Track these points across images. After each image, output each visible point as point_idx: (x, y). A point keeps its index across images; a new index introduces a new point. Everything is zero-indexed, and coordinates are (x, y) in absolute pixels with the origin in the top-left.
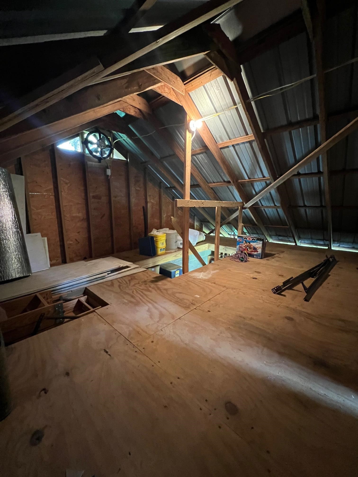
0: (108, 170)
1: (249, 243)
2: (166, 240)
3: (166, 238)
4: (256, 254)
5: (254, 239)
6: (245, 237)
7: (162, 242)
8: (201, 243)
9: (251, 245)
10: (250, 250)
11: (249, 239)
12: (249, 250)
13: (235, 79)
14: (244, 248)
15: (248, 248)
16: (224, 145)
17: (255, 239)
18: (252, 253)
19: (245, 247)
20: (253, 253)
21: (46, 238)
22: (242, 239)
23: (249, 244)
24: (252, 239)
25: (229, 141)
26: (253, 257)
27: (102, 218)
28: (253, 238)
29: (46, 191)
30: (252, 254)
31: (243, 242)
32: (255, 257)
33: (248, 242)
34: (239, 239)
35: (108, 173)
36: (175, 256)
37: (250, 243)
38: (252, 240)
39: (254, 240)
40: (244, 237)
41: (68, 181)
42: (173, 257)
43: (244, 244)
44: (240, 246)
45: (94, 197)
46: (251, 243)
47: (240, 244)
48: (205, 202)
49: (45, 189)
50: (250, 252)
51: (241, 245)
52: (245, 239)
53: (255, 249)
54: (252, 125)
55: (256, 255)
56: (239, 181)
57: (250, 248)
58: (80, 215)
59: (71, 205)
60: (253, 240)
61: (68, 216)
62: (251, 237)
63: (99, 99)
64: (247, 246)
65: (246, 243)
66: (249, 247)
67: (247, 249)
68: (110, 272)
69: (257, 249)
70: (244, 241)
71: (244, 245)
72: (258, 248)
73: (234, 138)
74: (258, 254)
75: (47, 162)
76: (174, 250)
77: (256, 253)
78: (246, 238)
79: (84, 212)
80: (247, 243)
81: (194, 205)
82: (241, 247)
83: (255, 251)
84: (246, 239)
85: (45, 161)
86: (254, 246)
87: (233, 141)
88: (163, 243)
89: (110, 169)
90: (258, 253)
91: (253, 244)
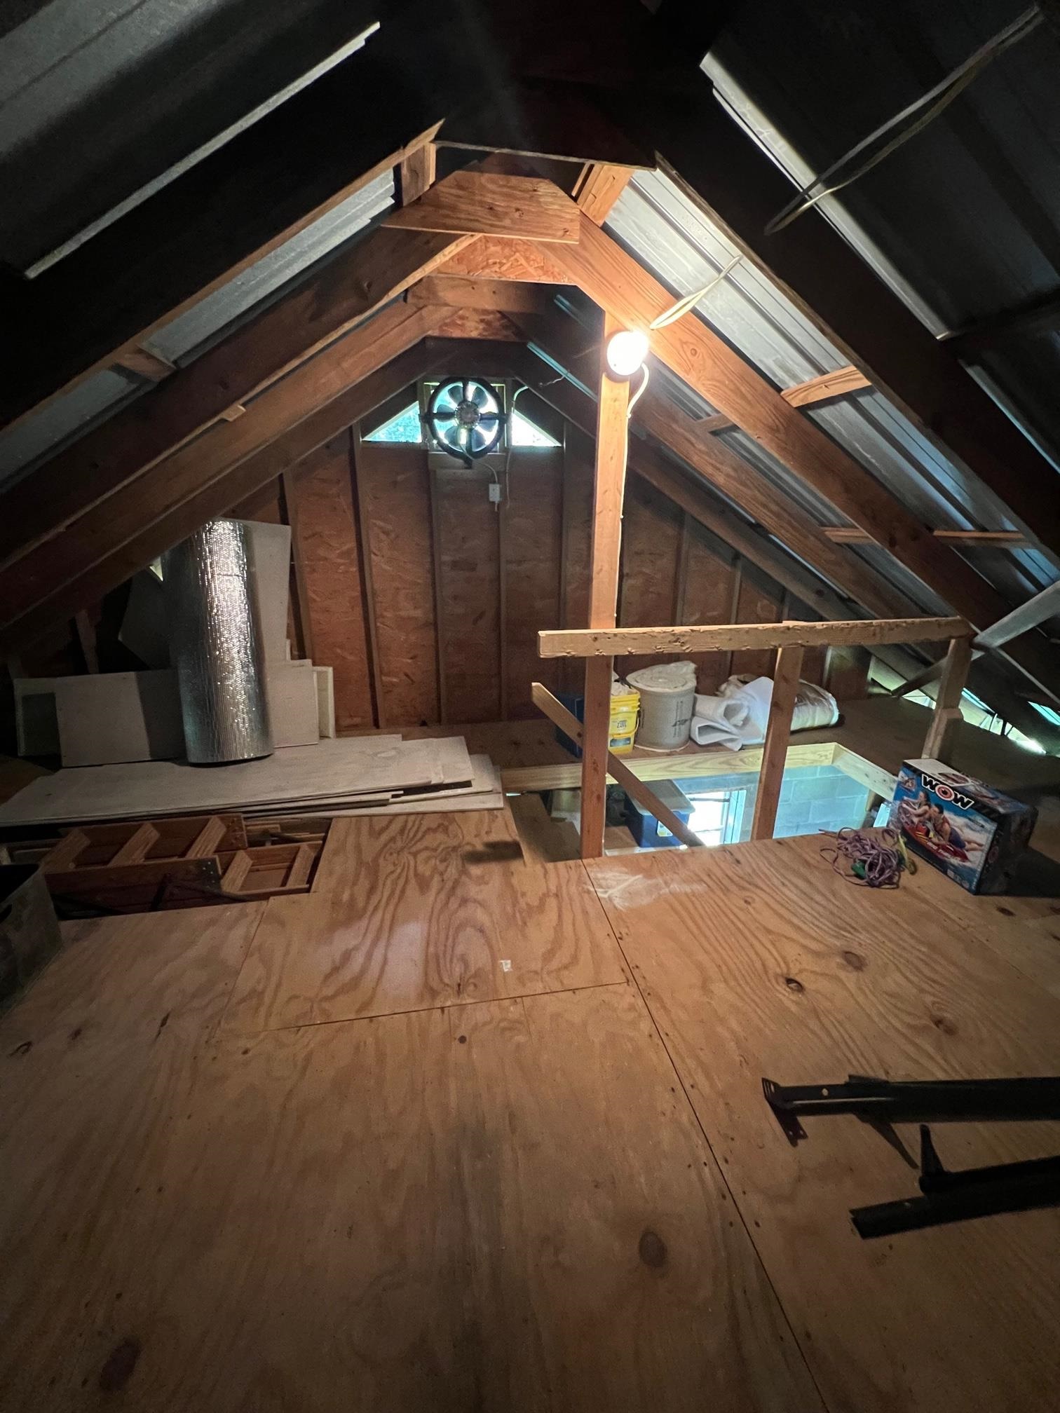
0: (491, 486)
1: (937, 809)
2: (639, 712)
3: (639, 706)
4: (956, 865)
5: (962, 799)
6: (928, 779)
7: (621, 718)
8: (815, 735)
9: (945, 820)
10: (935, 840)
11: (945, 793)
12: (931, 834)
13: (658, 156)
14: (916, 820)
15: (930, 825)
16: (806, 397)
17: (969, 802)
18: (942, 854)
19: (922, 818)
20: (946, 854)
21: (330, 670)
22: (915, 782)
23: (937, 814)
24: (956, 795)
25: (819, 378)
26: (945, 873)
27: (475, 621)
28: (959, 796)
29: (341, 555)
30: (939, 856)
31: (915, 796)
32: (950, 873)
33: (937, 806)
34: (907, 778)
35: (491, 495)
36: (666, 769)
37: (941, 812)
38: (956, 800)
39: (964, 805)
40: (925, 778)
41: (390, 527)
42: (654, 771)
43: (919, 807)
44: (905, 806)
45: (455, 565)
46: (946, 814)
47: (905, 798)
48: (693, 634)
49: (338, 552)
50: (935, 847)
51: (908, 804)
52: (926, 784)
53: (957, 844)
54: (828, 330)
55: (956, 869)
56: (936, 533)
57: (939, 832)
58: (418, 613)
59: (398, 589)
60: (959, 804)
61: (388, 614)
62: (954, 789)
63: (225, 386)
64: (927, 816)
65: (926, 805)
66: (934, 825)
67: (925, 831)
68: (402, 792)
69: (964, 846)
70: (921, 794)
71: (920, 811)
72: (969, 842)
73: (835, 369)
74: (964, 866)
75: (341, 484)
76: (668, 749)
77: (955, 861)
78: (934, 783)
79: (429, 605)
80: (930, 807)
81: (626, 647)
82: (906, 812)
83: (955, 854)
84: (933, 787)
85: (338, 482)
86: (957, 829)
87: (836, 378)
88: (625, 721)
89: (499, 483)
90: (968, 864)
91: (956, 822)
